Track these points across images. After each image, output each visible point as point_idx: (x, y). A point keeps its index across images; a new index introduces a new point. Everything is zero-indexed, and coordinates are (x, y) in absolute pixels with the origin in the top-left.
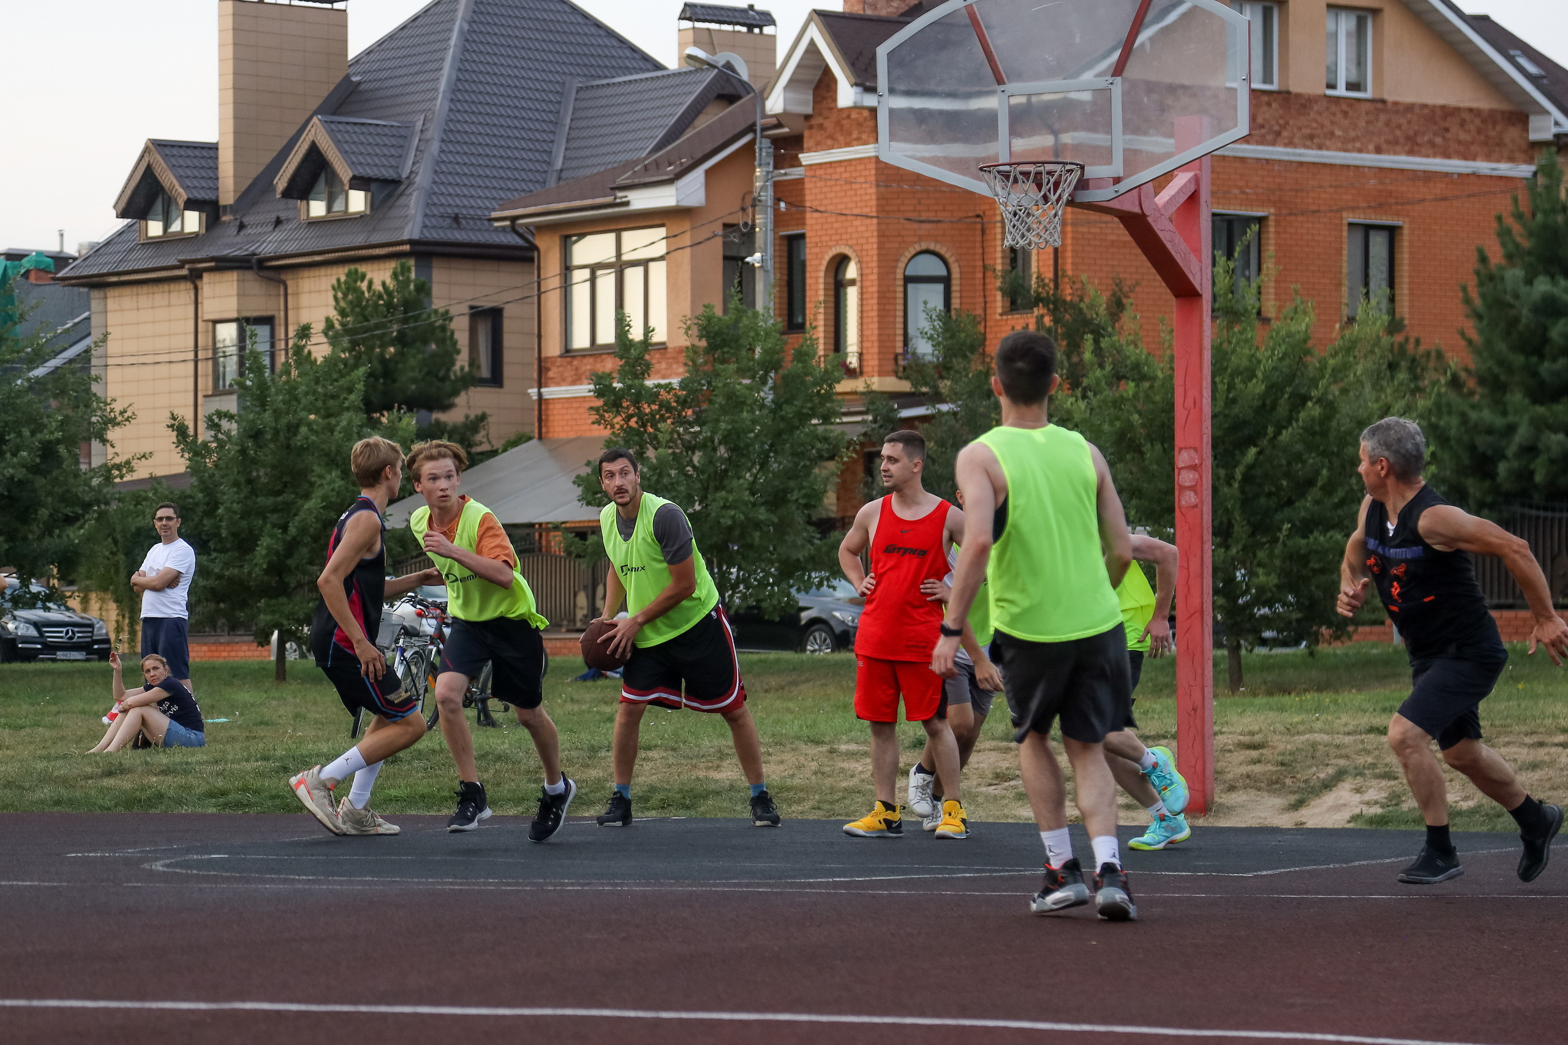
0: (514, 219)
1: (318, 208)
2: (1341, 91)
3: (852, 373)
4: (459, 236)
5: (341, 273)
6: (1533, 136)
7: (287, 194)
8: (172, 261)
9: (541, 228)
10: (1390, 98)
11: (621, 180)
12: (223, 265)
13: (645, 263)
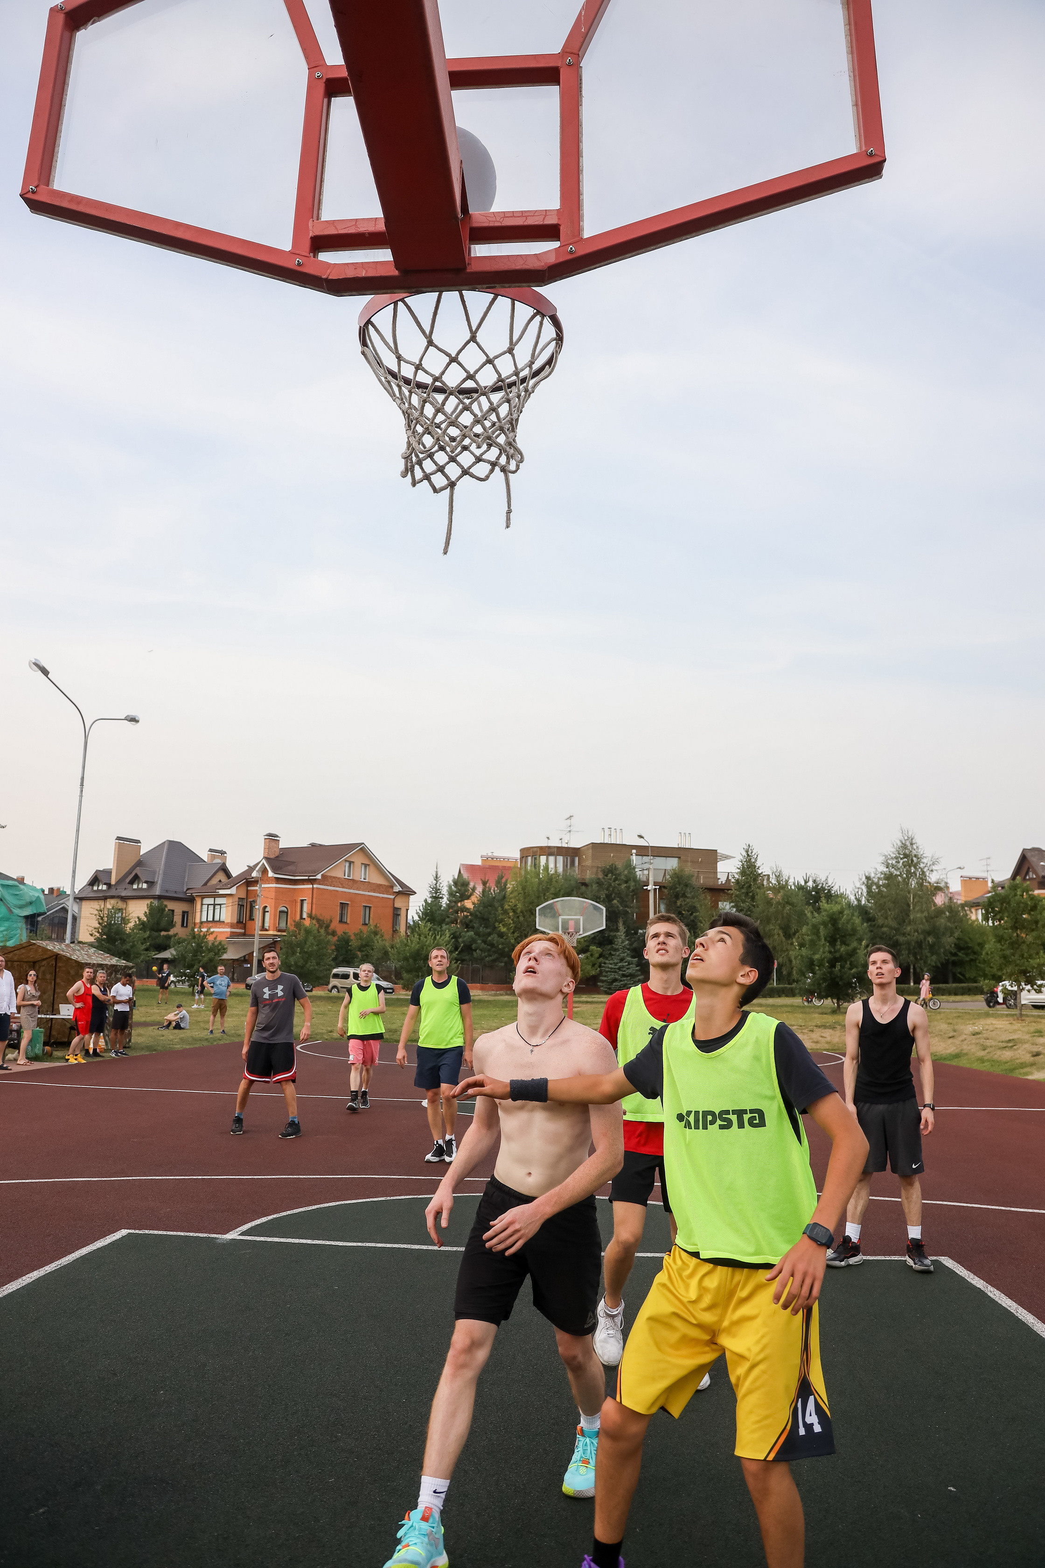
0: (192, 894)
1: (135, 887)
2: (362, 880)
3: (267, 930)
4: (167, 894)
5: (148, 901)
6: (394, 891)
7: (129, 883)
8: (101, 895)
9: (196, 895)
10: (371, 882)
11: (218, 887)
12: (112, 897)
13: (220, 905)
